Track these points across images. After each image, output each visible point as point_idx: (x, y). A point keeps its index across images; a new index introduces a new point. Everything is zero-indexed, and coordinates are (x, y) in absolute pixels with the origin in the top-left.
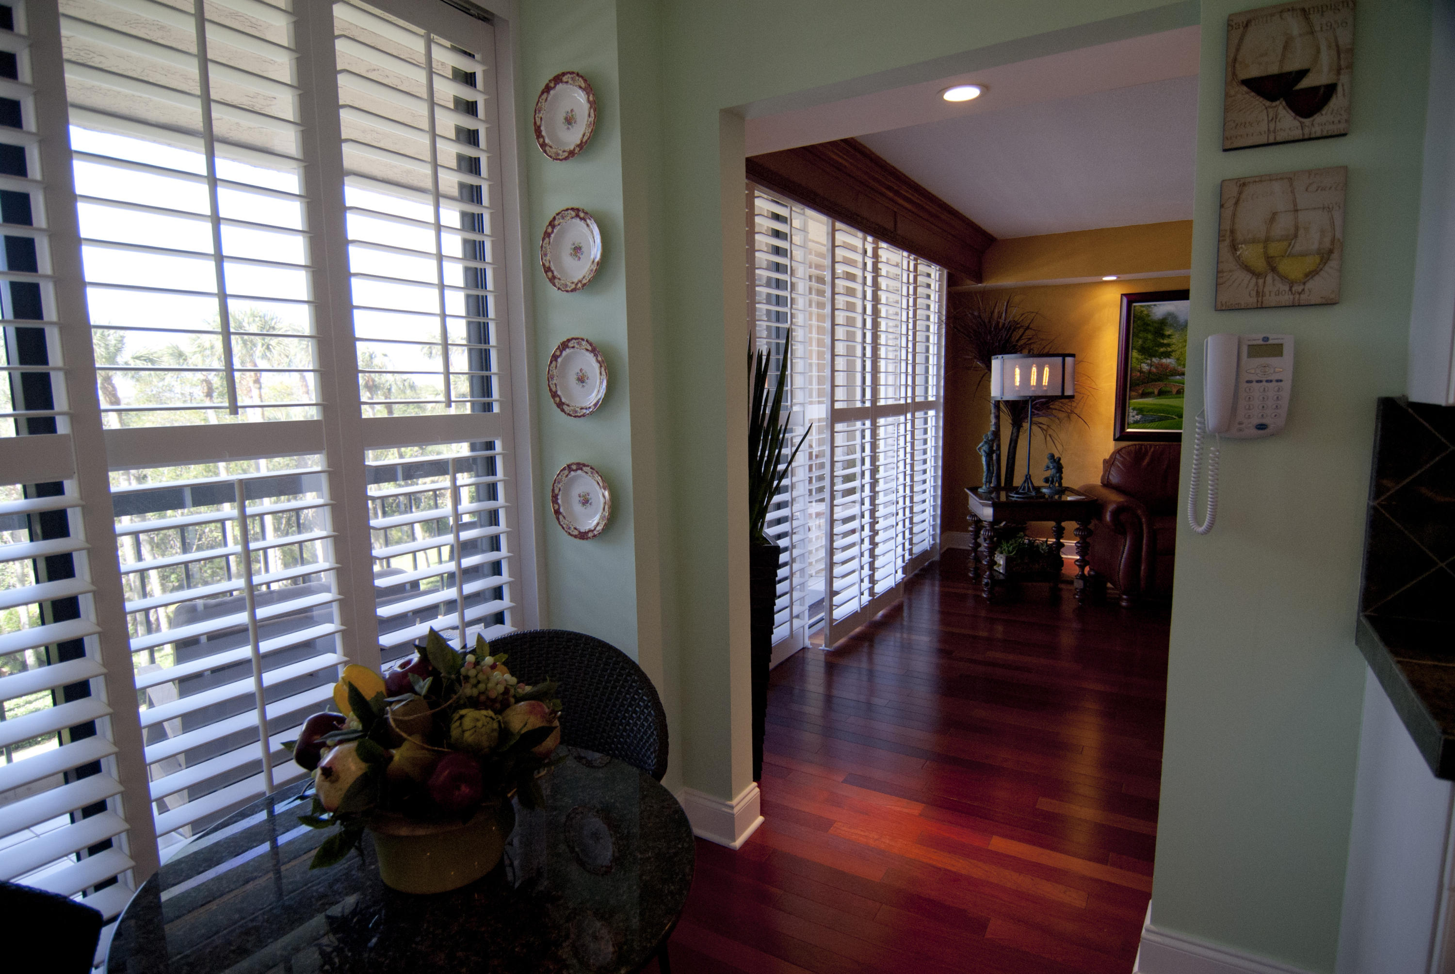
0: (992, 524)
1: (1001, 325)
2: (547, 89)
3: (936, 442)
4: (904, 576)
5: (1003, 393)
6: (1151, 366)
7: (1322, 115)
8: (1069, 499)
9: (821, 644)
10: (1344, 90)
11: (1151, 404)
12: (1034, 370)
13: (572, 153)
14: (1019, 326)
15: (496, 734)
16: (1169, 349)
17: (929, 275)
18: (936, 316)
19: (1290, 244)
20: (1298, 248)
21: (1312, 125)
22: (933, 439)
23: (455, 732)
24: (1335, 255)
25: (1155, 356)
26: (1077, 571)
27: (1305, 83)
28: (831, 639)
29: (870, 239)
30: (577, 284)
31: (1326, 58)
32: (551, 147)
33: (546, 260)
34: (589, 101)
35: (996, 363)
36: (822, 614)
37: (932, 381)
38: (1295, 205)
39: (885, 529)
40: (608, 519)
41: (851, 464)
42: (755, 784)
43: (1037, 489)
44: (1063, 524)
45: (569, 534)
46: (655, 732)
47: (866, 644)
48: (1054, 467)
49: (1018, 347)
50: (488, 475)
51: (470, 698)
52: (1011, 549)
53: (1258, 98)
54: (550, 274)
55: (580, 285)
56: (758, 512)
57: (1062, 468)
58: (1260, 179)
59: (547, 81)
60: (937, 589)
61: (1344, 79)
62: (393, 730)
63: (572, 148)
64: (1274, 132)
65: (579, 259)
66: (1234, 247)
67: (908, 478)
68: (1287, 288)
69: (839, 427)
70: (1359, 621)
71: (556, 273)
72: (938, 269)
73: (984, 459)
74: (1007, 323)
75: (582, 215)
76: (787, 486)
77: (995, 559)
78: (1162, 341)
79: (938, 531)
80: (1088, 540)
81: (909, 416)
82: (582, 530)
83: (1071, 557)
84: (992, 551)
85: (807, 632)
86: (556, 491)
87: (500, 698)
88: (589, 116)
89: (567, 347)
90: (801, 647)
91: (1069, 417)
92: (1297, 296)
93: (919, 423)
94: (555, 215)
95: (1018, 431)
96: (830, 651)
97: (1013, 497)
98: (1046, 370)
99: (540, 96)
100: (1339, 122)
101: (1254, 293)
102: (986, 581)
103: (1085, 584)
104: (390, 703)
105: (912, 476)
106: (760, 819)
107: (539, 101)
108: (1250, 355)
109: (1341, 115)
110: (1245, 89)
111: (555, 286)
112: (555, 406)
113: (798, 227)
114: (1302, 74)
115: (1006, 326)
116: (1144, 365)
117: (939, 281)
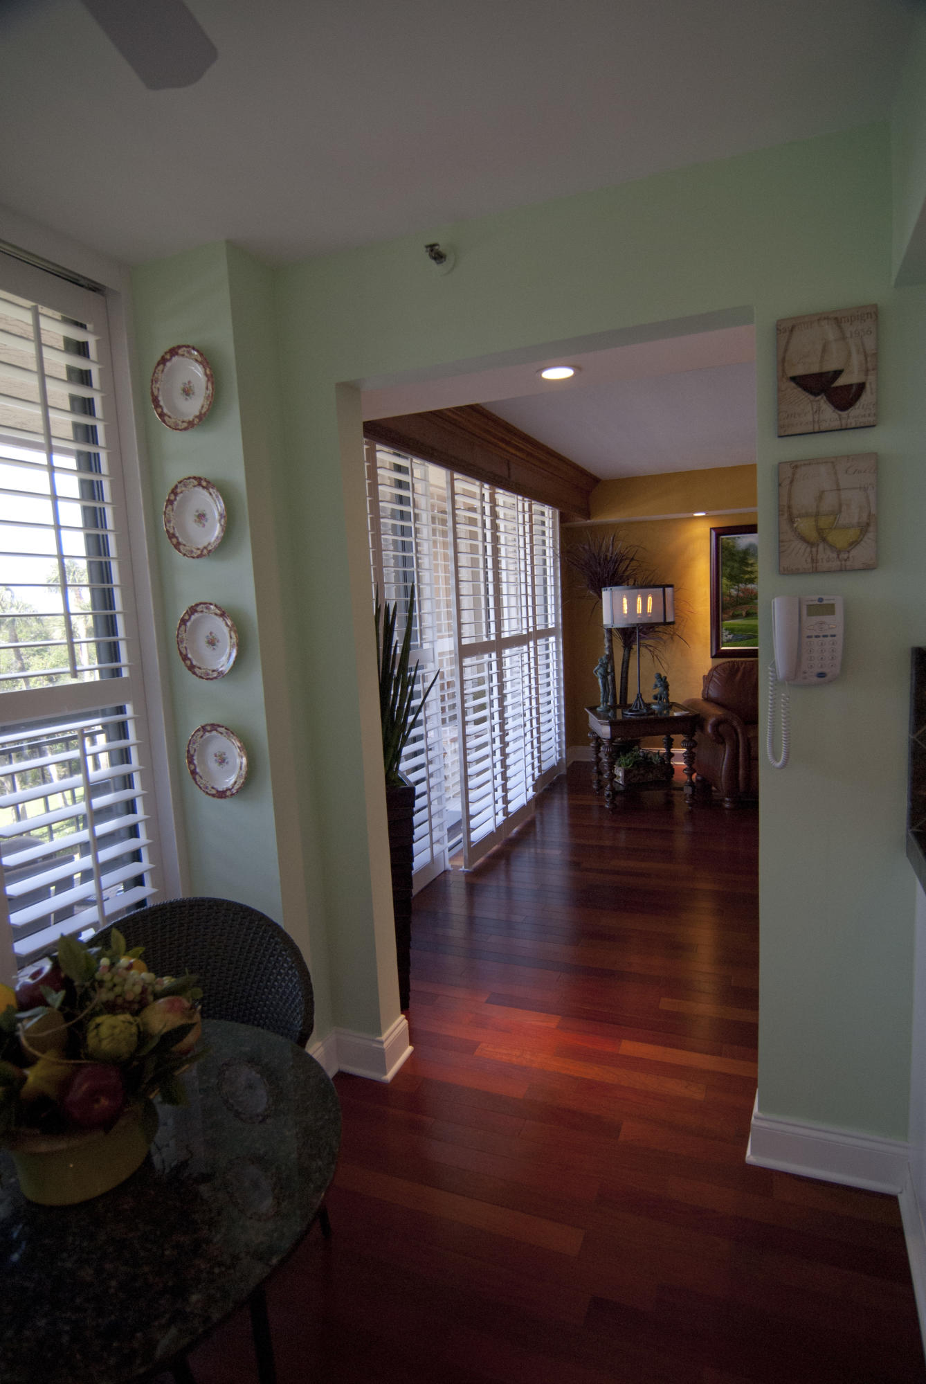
0: (612, 740)
1: (609, 558)
2: (163, 361)
3: (557, 656)
4: (534, 792)
5: (613, 622)
6: (738, 591)
7: (855, 408)
8: (675, 714)
9: (461, 865)
10: (871, 388)
11: (739, 625)
12: (639, 599)
13: (191, 424)
14: (625, 557)
15: (135, 1038)
16: (753, 576)
17: (543, 514)
18: (552, 550)
19: (836, 518)
20: (842, 521)
21: (848, 417)
22: (554, 654)
23: (91, 1040)
24: (871, 529)
25: (741, 583)
26: (686, 777)
27: (841, 381)
28: (469, 862)
29: (486, 486)
30: (202, 551)
31: (856, 360)
32: (169, 417)
33: (170, 527)
34: (206, 374)
35: (606, 594)
36: (461, 836)
37: (551, 610)
38: (838, 485)
39: (515, 740)
40: (246, 778)
41: (480, 695)
42: (403, 1016)
43: (648, 706)
44: (672, 736)
45: (207, 793)
46: (300, 993)
47: (503, 862)
48: (661, 686)
49: (624, 577)
51: (106, 1004)
52: (628, 762)
53: (804, 392)
54: (174, 540)
55: (205, 552)
56: (392, 755)
57: (668, 685)
58: (809, 463)
59: (162, 354)
60: (565, 802)
61: (871, 378)
62: (25, 1049)
63: (191, 418)
64: (818, 422)
65: (204, 526)
66: (791, 520)
67: (533, 692)
68: (835, 555)
69: (467, 661)
70: (907, 836)
71: (180, 540)
72: (550, 509)
73: (600, 681)
74: (613, 555)
75: (204, 484)
76: (421, 721)
77: (615, 772)
78: (746, 569)
79: (564, 747)
80: (693, 750)
81: (531, 644)
82: (220, 789)
83: (679, 763)
84: (611, 766)
85: (447, 854)
86: (192, 752)
87: (138, 998)
88: (207, 388)
89: (196, 611)
90: (443, 870)
91: (672, 638)
92: (843, 562)
93: (541, 650)
94: (177, 483)
95: (629, 653)
96: (469, 872)
97: (627, 715)
98: (650, 599)
99: (156, 367)
100: (869, 415)
101: (809, 560)
102: (607, 793)
103: (693, 791)
104: (21, 1020)
105: (537, 689)
106: (409, 1050)
107: (155, 372)
108: (810, 614)
109: (869, 409)
110: (793, 384)
111: (180, 552)
112: (186, 669)
113: (419, 477)
114: (838, 373)
115: (613, 558)
116: (732, 591)
117: (552, 518)
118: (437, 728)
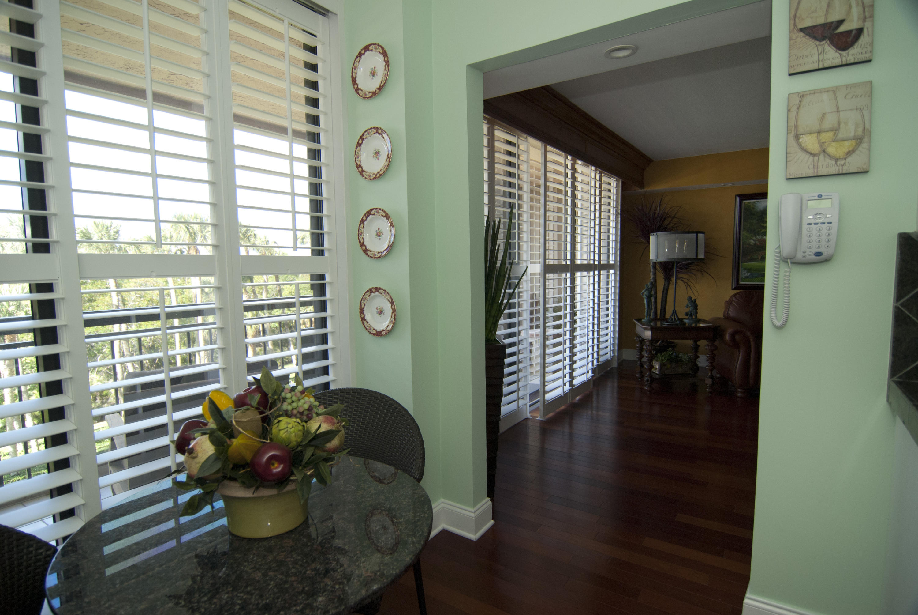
0: (652, 340)
1: (656, 216)
2: (360, 55)
3: (615, 290)
4: (593, 375)
5: (657, 257)
6: (756, 241)
7: (854, 48)
8: (701, 325)
9: (538, 416)
10: (868, 32)
11: (756, 266)
12: (678, 241)
13: (374, 94)
14: (668, 216)
15: (300, 433)
17: (610, 184)
18: (615, 210)
19: (835, 133)
20: (840, 136)
21: (848, 55)
22: (613, 288)
23: (274, 430)
24: (866, 140)
25: (758, 235)
26: (708, 372)
27: (842, 29)
28: (544, 414)
29: (569, 157)
30: (376, 175)
31: (855, 12)
32: (362, 90)
33: (358, 160)
34: (385, 61)
35: (653, 238)
36: (539, 398)
37: (612, 251)
38: (838, 107)
40: (394, 323)
41: (558, 300)
42: (489, 499)
43: (681, 320)
44: (698, 343)
45: (370, 333)
47: (568, 417)
48: (692, 306)
49: (668, 229)
50: (321, 296)
51: (286, 411)
52: (663, 358)
53: (811, 39)
54: (360, 169)
55: (378, 175)
56: (492, 323)
57: (697, 306)
58: (814, 92)
59: (360, 50)
60: (616, 385)
61: (868, 24)
62: (234, 426)
63: (374, 91)
64: (822, 61)
65: (378, 159)
66: (797, 137)
67: (596, 312)
68: (834, 162)
69: (549, 276)
70: (889, 386)
71: (364, 169)
72: (615, 180)
73: (645, 300)
74: (661, 213)
75: (380, 131)
77: (653, 365)
78: (763, 225)
79: (616, 348)
80: (714, 352)
81: (596, 272)
82: (378, 330)
83: (703, 361)
84: (651, 360)
85: (528, 409)
86: (363, 306)
87: (306, 413)
88: (384, 70)
89: (370, 214)
90: (525, 418)
92: (841, 168)
93: (603, 278)
94: (363, 132)
95: (669, 284)
96: (544, 421)
97: (665, 324)
98: (686, 241)
99: (355, 60)
100: (866, 53)
101: (811, 167)
102: (647, 378)
103: (713, 383)
106: (492, 522)
107: (355, 62)
109: (867, 48)
110: (802, 34)
111: (363, 176)
112: (362, 252)
113: (523, 150)
114: (840, 22)
115: (660, 215)
116: (751, 241)
117: (616, 187)
118: (526, 329)
